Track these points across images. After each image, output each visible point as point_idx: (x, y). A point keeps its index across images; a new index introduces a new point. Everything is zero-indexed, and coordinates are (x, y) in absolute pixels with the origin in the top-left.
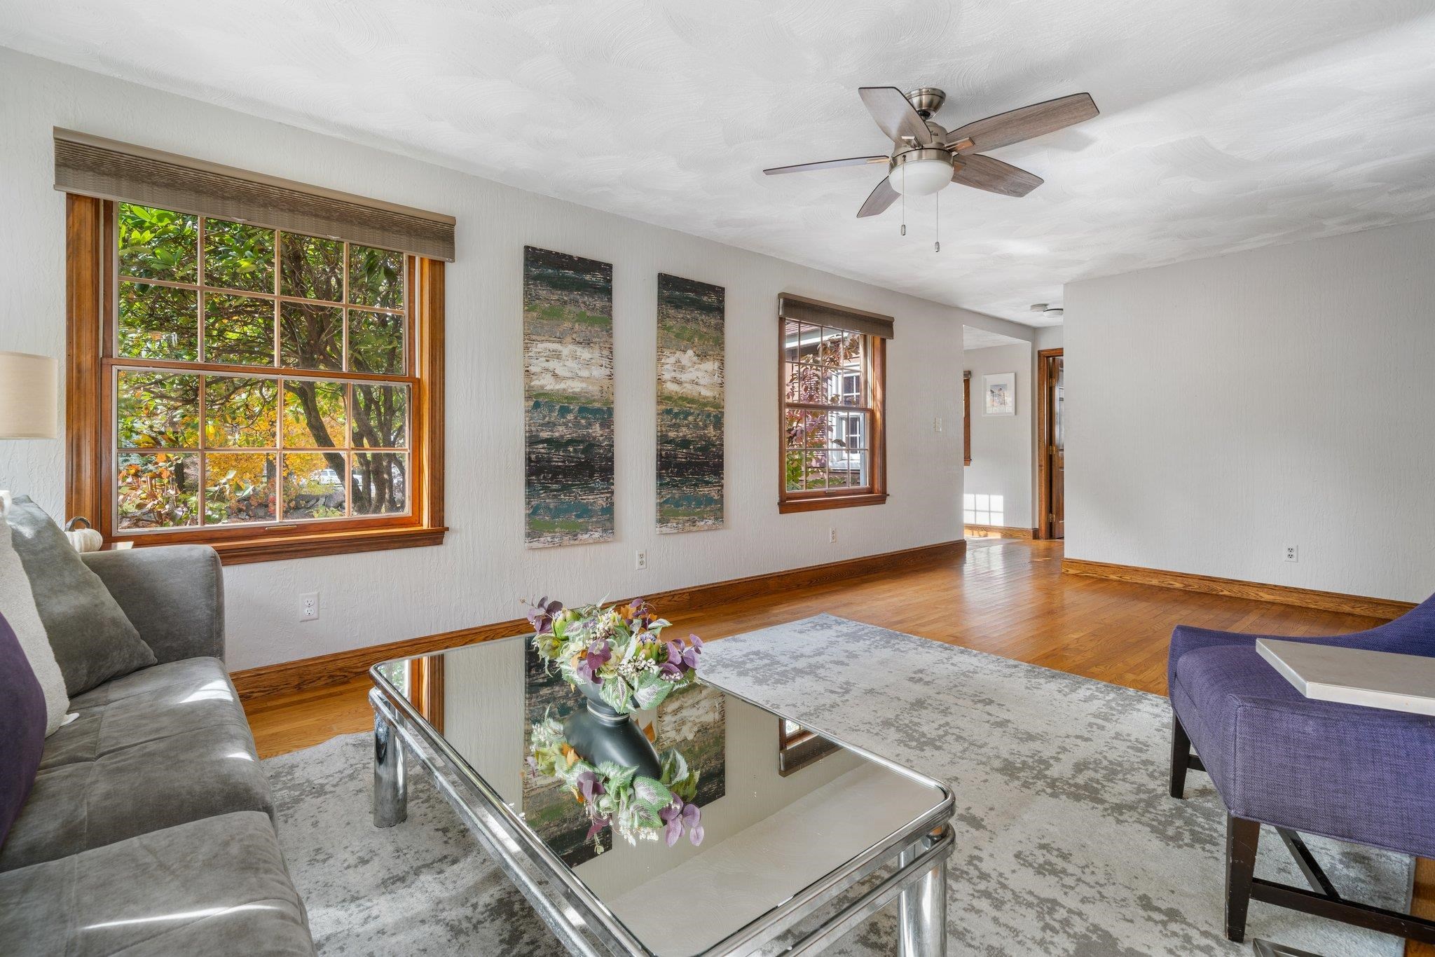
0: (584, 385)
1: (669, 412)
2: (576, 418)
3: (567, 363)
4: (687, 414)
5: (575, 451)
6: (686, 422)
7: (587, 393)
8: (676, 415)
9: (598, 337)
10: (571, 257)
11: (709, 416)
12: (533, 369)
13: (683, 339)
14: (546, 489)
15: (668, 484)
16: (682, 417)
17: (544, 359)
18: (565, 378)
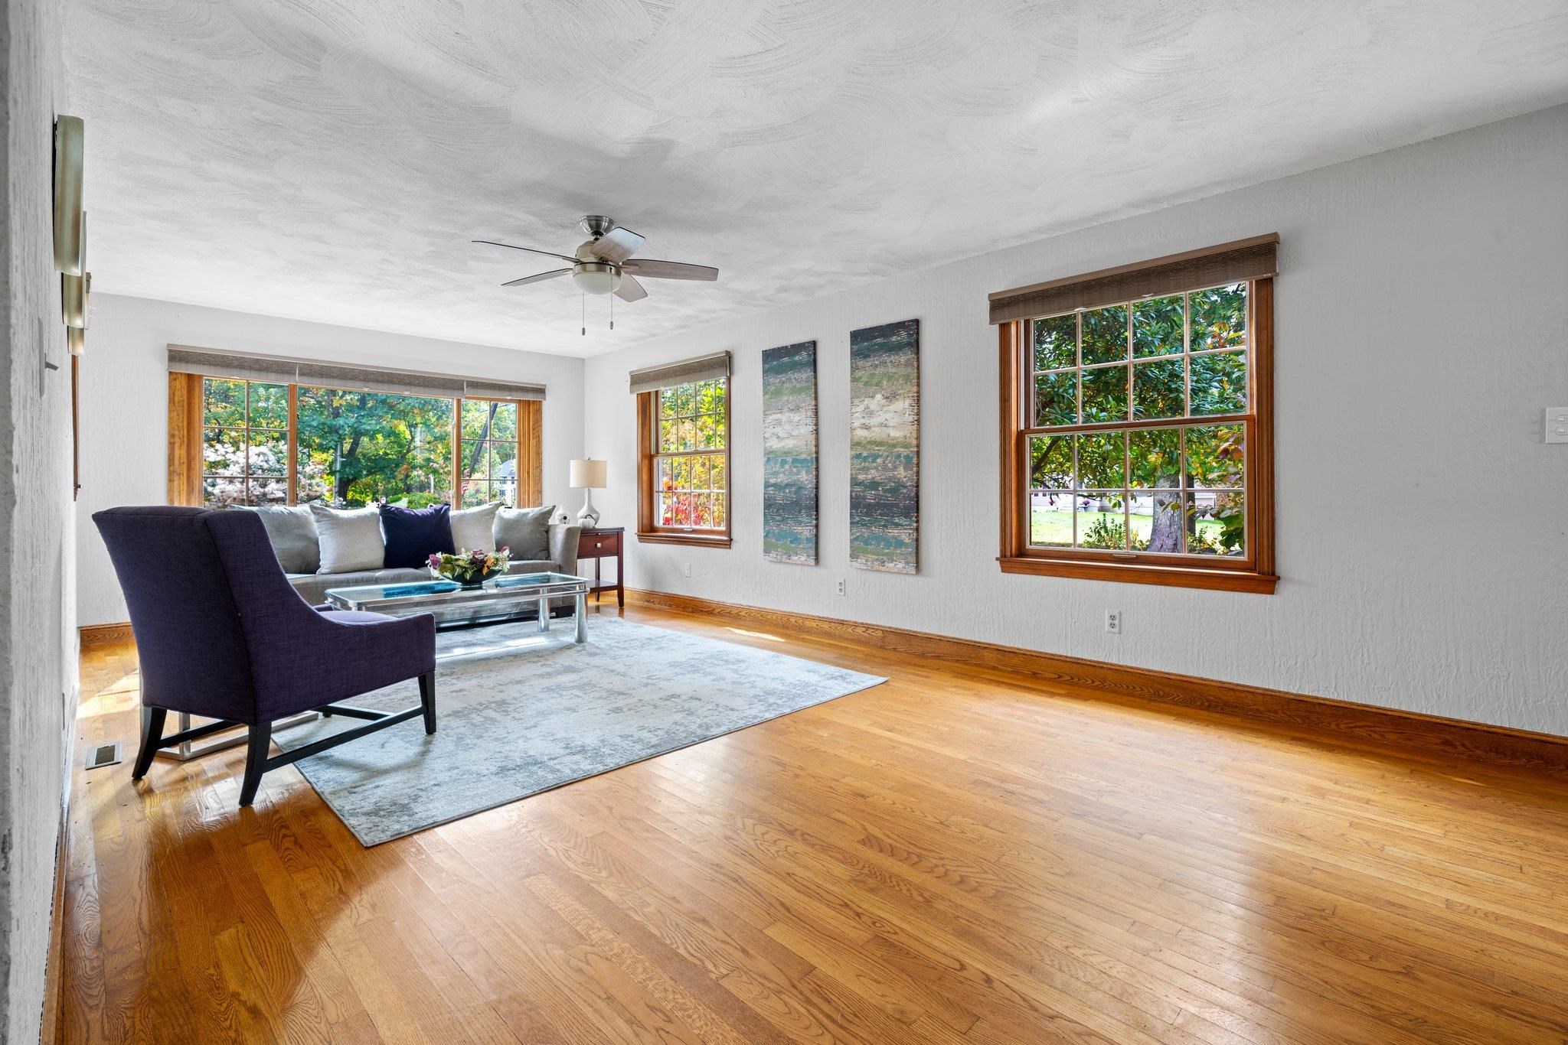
0: (795, 442)
1: (858, 456)
2: (790, 467)
3: (785, 427)
4: (876, 457)
5: (790, 492)
6: (875, 464)
7: (797, 447)
8: (866, 458)
9: (804, 402)
10: (786, 347)
11: (899, 456)
12: (767, 435)
13: (872, 385)
14: (773, 519)
15: (858, 523)
16: (870, 460)
17: (772, 427)
18: (784, 438)
